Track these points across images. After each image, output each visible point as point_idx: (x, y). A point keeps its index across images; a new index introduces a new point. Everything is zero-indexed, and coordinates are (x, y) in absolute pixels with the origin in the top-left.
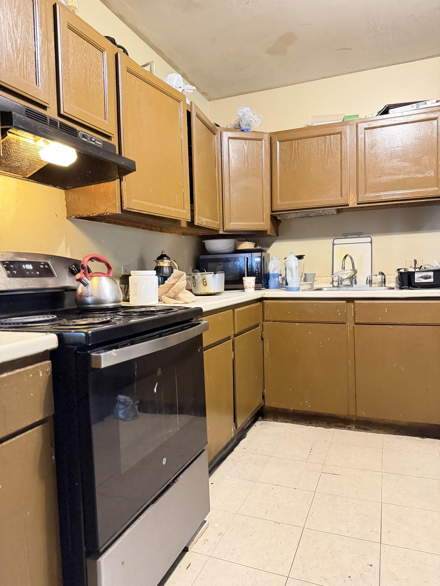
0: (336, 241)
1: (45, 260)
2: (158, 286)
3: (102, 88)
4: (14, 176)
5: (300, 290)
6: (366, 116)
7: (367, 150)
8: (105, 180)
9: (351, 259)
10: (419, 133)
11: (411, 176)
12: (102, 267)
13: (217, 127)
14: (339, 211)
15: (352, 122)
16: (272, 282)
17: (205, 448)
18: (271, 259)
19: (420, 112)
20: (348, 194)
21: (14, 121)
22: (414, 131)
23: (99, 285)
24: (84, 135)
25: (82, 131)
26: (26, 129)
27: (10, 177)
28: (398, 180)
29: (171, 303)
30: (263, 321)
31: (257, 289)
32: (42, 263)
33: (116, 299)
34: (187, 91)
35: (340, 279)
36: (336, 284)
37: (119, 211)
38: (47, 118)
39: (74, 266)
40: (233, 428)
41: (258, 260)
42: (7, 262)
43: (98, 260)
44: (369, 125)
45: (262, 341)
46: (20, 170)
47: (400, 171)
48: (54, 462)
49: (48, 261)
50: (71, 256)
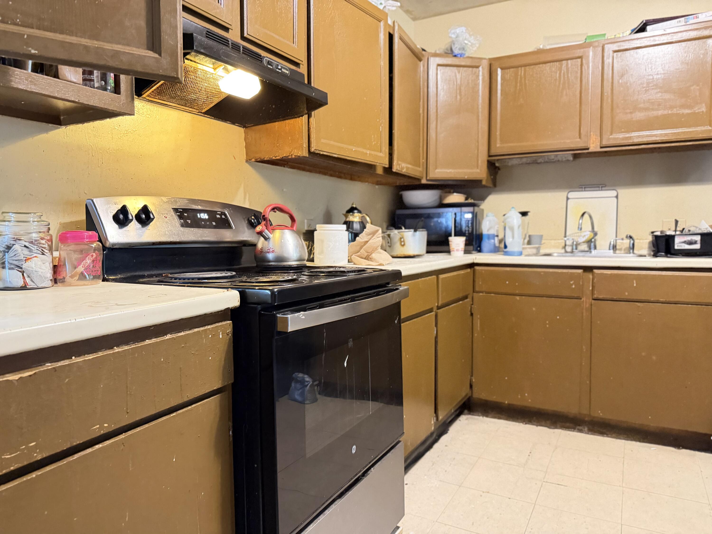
0: (572, 195)
1: (222, 209)
2: (348, 244)
3: (291, 5)
4: (188, 111)
5: (523, 256)
6: (615, 36)
7: (616, 78)
8: (291, 116)
9: (591, 217)
10: (687, 56)
11: (675, 111)
12: (285, 219)
13: (424, 52)
14: (576, 156)
15: (596, 44)
16: (486, 244)
17: (400, 440)
18: (485, 215)
19: (689, 29)
20: (589, 134)
21: (195, 44)
22: (680, 53)
23: (281, 240)
24: (269, 61)
25: (267, 57)
26: (208, 54)
27: (185, 112)
28: (657, 117)
29: (363, 264)
30: (474, 292)
31: (466, 252)
32: (218, 213)
33: (300, 256)
34: (389, 7)
35: (575, 243)
36: (569, 249)
37: (305, 154)
38: (229, 41)
39: (254, 217)
40: (434, 419)
41: (469, 216)
42: (180, 210)
43: (281, 210)
44: (619, 46)
45: (471, 318)
46: (196, 104)
47: (659, 105)
48: (231, 439)
49: (225, 210)
50: (250, 206)
